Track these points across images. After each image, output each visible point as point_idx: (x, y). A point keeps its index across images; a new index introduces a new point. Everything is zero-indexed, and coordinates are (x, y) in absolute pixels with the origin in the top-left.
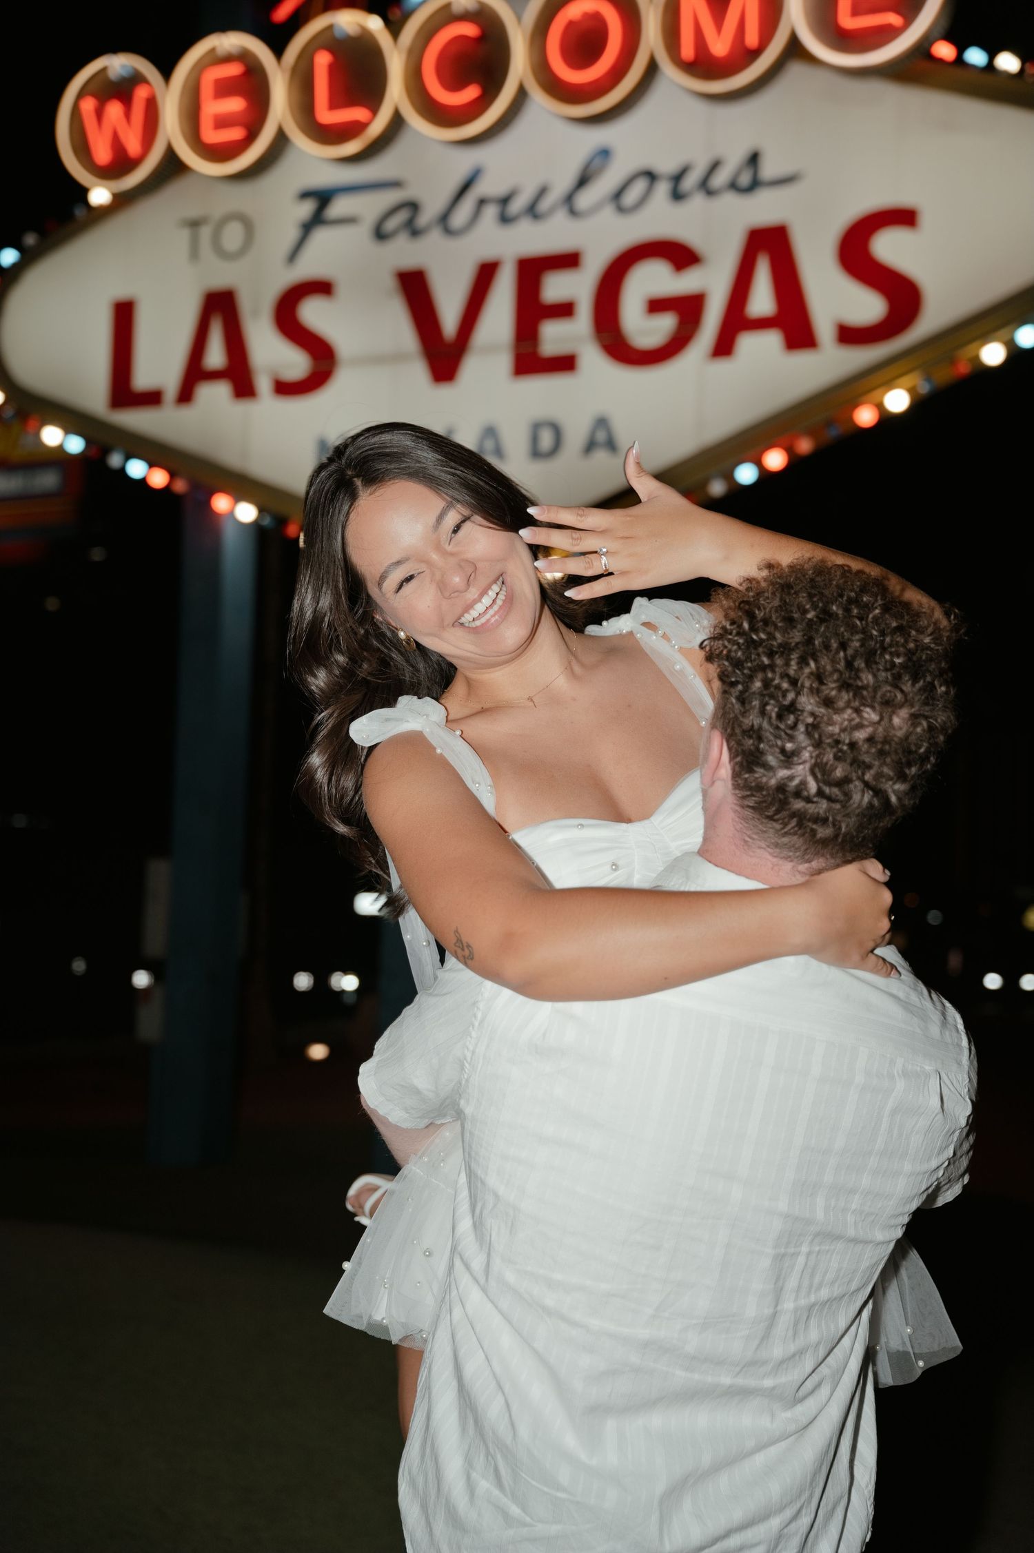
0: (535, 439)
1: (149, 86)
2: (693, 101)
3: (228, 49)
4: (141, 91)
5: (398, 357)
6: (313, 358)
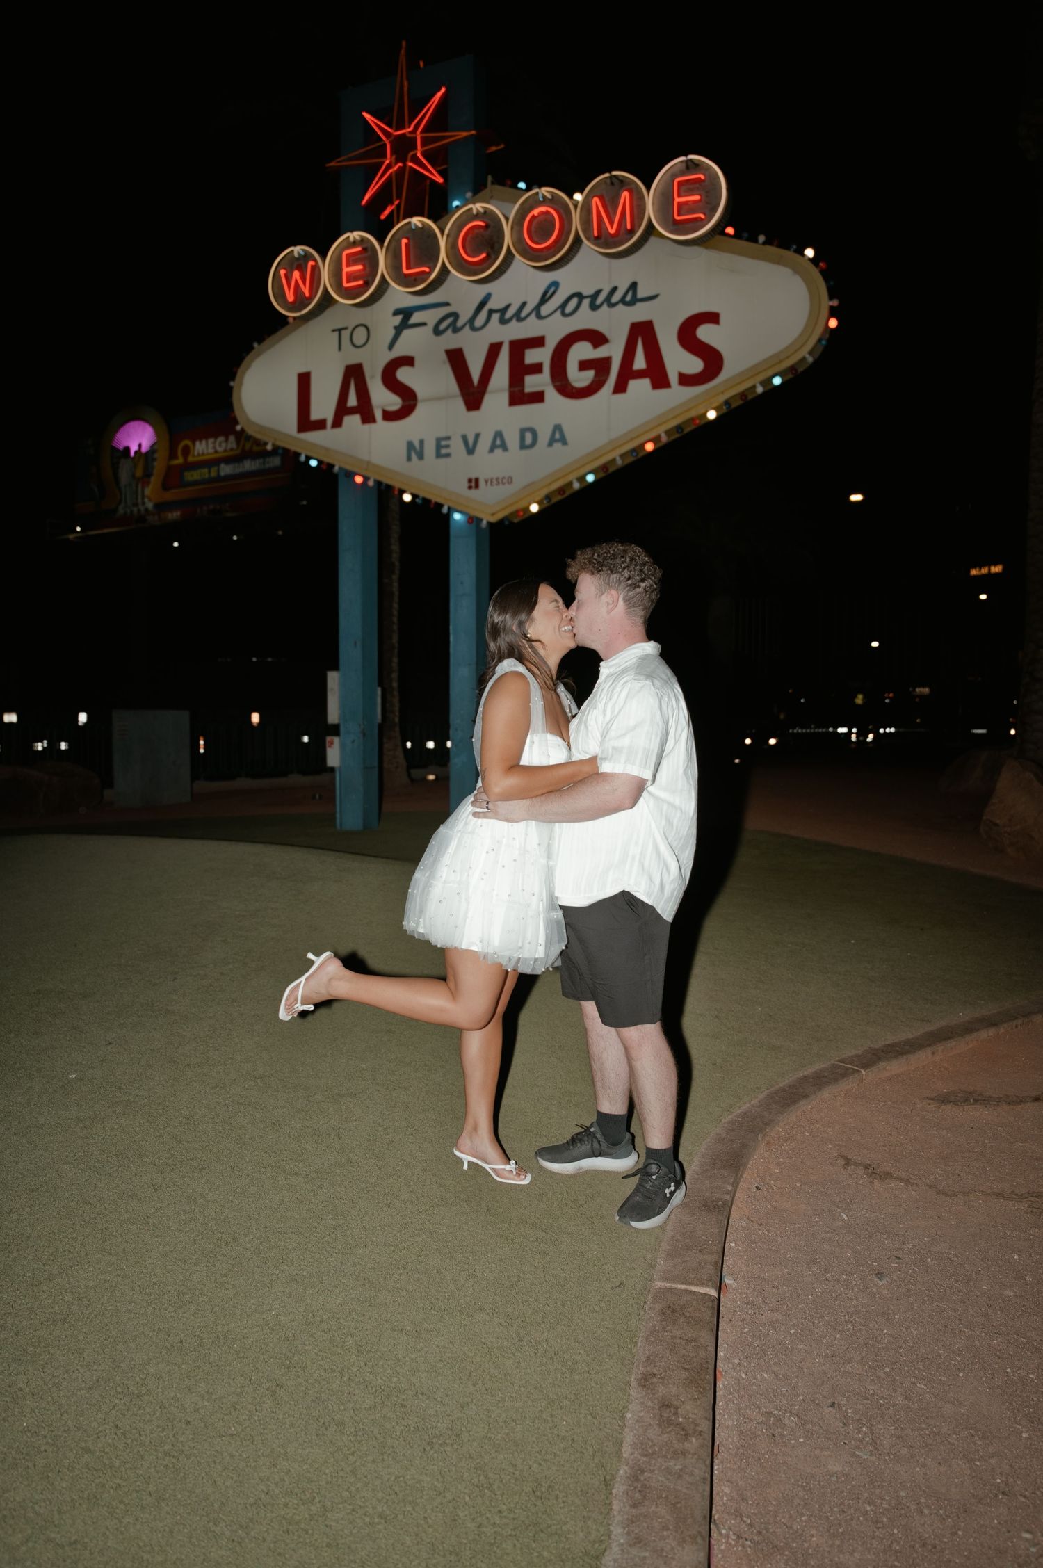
0: (522, 438)
1: (315, 260)
2: (600, 257)
3: (354, 238)
4: (311, 263)
5: (448, 397)
6: (404, 399)
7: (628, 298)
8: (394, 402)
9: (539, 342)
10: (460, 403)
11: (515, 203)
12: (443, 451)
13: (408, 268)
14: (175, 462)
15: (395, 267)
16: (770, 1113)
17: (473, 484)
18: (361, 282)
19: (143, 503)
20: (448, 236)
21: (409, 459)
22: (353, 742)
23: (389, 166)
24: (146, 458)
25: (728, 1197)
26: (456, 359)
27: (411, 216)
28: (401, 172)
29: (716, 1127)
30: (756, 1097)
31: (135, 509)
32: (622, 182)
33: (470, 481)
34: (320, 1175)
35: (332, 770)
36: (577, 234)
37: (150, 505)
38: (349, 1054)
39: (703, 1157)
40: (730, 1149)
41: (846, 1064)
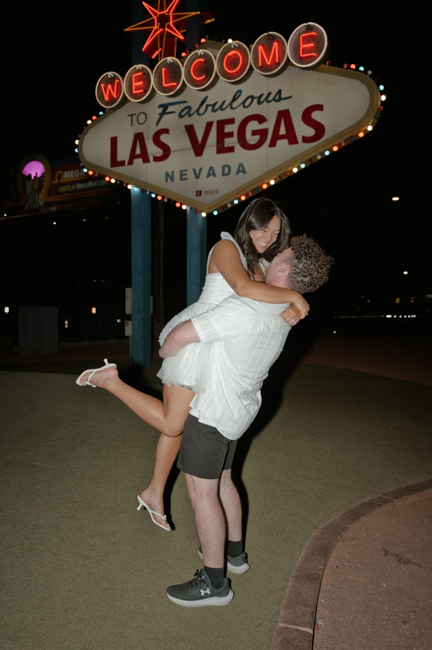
0: (223, 170)
1: (119, 79)
2: (263, 77)
3: (138, 68)
4: (117, 81)
5: (187, 149)
6: (164, 151)
7: (277, 98)
8: (159, 152)
9: (231, 121)
10: (192, 153)
11: (220, 49)
12: (184, 177)
13: (166, 83)
14: (54, 182)
15: (159, 83)
16: (345, 524)
17: (199, 194)
18: (142, 91)
19: (38, 203)
20: (186, 67)
21: (167, 181)
22: (138, 323)
23: (156, 31)
24: (40, 180)
25: (320, 573)
26: (190, 130)
27: (167, 56)
28: (162, 34)
29: (315, 531)
30: (337, 514)
31: (34, 206)
32: (273, 38)
33: (197, 192)
35: (128, 337)
36: (251, 65)
37: (41, 204)
38: (124, 489)
39: (308, 548)
40: (322, 544)
41: (386, 496)
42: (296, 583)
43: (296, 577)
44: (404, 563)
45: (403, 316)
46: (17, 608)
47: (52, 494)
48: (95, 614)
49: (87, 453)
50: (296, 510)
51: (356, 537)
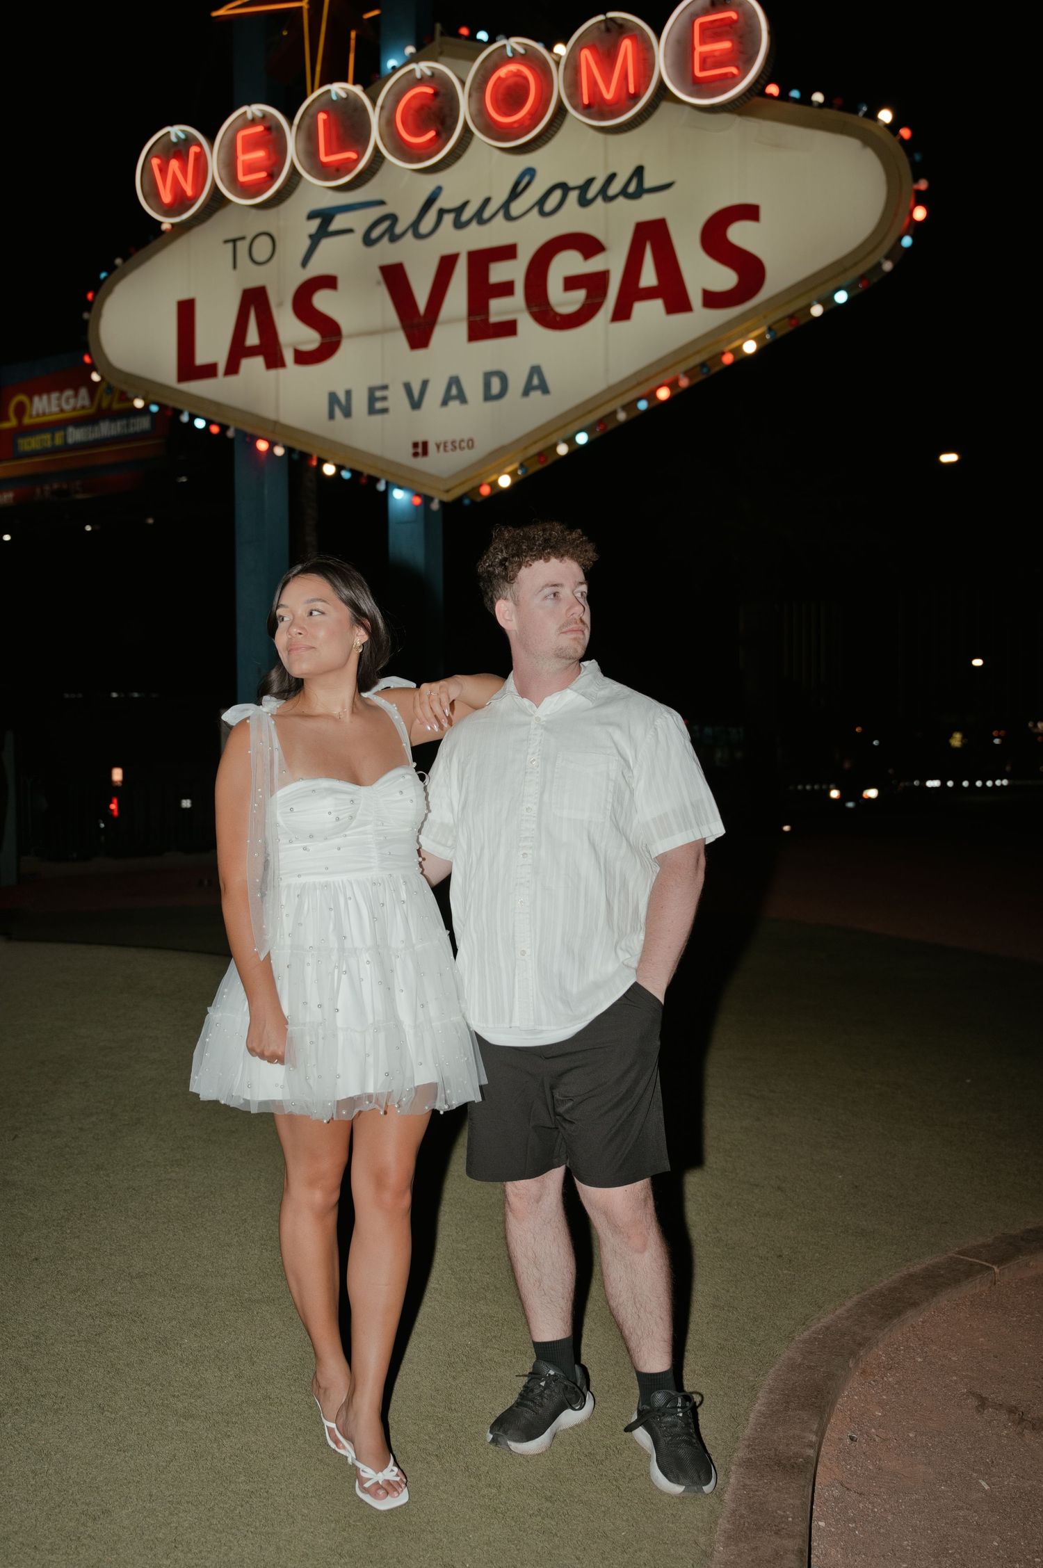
1: (200, 145)
2: (592, 132)
3: (253, 113)
4: (194, 150)
5: (385, 331)
6: (323, 335)
7: (632, 188)
8: (310, 338)
10: (400, 339)
11: (474, 59)
12: (379, 405)
13: (327, 154)
15: (311, 153)
16: (864, 1328)
17: (420, 450)
18: (262, 175)
20: (382, 108)
21: (331, 416)
25: (811, 1452)
26: (395, 277)
27: (331, 82)
29: (787, 1348)
30: (842, 1305)
32: (620, 29)
33: (415, 445)
34: (226, 1417)
36: (560, 101)
38: (263, 1242)
39: (771, 1391)
40: (808, 1380)
41: (971, 1258)
42: (749, 1478)
43: (748, 1464)
44: (1034, 1429)
45: (972, 784)
46: (21, 1539)
47: (72, 1256)
48: (226, 1555)
49: (150, 1149)
50: (731, 1295)
51: (897, 1363)
